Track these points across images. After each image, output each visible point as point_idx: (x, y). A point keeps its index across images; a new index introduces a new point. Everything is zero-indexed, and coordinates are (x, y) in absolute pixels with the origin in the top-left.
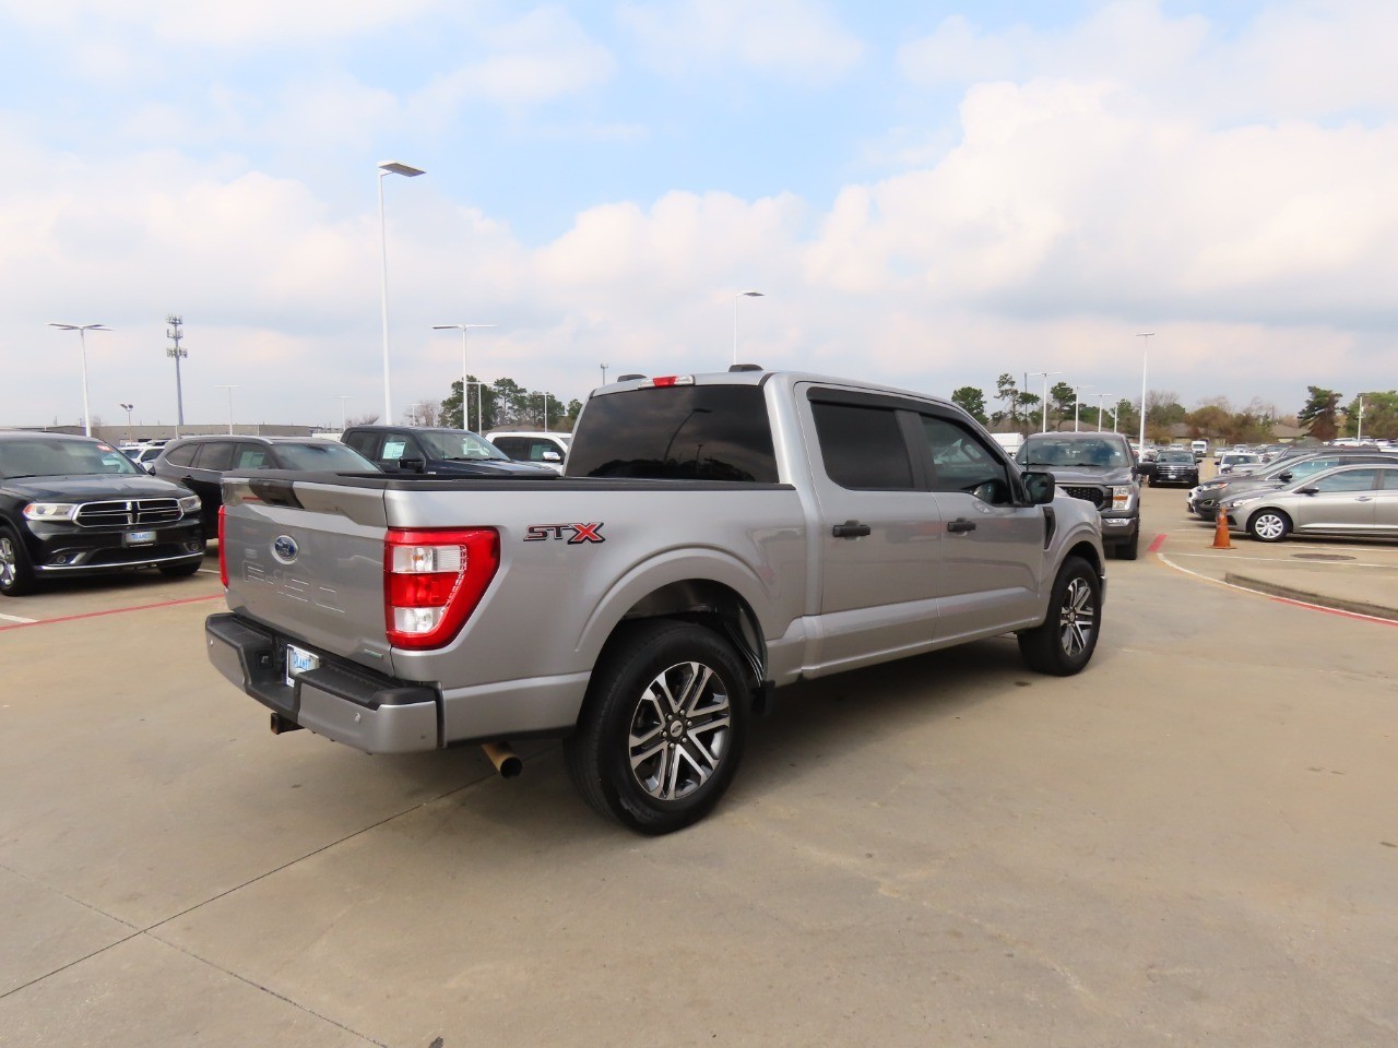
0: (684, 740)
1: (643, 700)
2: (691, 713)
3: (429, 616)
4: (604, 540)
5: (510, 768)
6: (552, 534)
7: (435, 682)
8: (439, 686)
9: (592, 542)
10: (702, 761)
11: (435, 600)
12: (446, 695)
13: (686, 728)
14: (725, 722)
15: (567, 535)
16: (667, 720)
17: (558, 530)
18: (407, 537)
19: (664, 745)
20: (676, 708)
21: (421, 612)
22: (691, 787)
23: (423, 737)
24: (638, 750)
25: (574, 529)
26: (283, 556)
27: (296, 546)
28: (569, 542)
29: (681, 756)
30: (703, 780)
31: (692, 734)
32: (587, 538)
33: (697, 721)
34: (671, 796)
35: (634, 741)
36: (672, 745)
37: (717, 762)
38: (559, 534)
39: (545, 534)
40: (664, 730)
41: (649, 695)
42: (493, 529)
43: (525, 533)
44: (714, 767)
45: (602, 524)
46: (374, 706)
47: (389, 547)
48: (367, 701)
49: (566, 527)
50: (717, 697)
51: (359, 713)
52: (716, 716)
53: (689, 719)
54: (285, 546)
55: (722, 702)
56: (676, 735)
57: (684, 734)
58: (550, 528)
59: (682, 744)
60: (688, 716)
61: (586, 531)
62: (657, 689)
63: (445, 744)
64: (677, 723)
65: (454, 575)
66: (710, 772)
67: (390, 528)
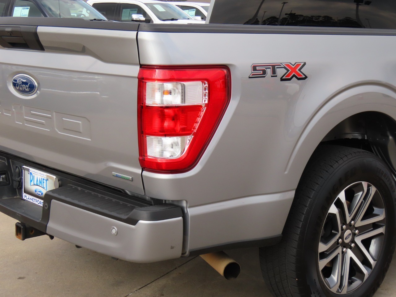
0: (353, 245)
1: (330, 213)
2: (359, 223)
3: (177, 144)
4: (306, 77)
5: (231, 271)
6: (269, 72)
7: (180, 201)
8: (184, 204)
9: (299, 79)
10: (365, 262)
11: (183, 130)
12: (191, 212)
13: (354, 235)
14: (381, 230)
15: (281, 72)
16: (342, 229)
17: (274, 68)
18: (158, 73)
19: (339, 250)
20: (348, 219)
21: (168, 141)
22: (357, 283)
23: (172, 248)
24: (323, 255)
25: (285, 68)
26: (23, 92)
27: (36, 84)
28: (282, 80)
29: (351, 259)
30: (366, 277)
31: (358, 240)
32: (294, 76)
33: (363, 230)
34: (344, 291)
35: (322, 247)
36: (344, 249)
37: (376, 262)
38: (274, 72)
39: (264, 72)
40: (340, 238)
41: (333, 209)
42: (225, 67)
43: (249, 71)
44: (373, 266)
45: (305, 64)
46: (133, 222)
47: (142, 82)
48: (124, 217)
49: (279, 66)
50: (376, 210)
51: (116, 226)
52: (375, 226)
53: (356, 228)
54: (26, 83)
55: (380, 215)
56: (347, 241)
57: (353, 241)
58: (267, 66)
59: (351, 248)
60: (356, 226)
61: (294, 70)
62: (339, 204)
63: (187, 253)
64: (348, 232)
65: (197, 108)
66: (370, 270)
67: (142, 66)
